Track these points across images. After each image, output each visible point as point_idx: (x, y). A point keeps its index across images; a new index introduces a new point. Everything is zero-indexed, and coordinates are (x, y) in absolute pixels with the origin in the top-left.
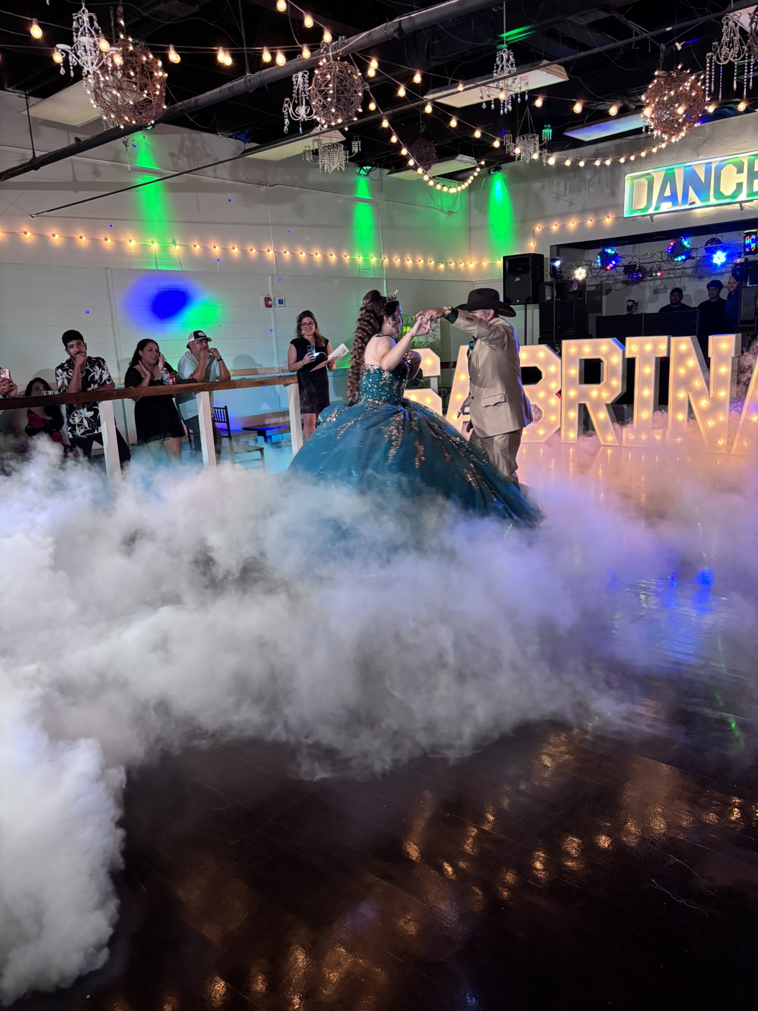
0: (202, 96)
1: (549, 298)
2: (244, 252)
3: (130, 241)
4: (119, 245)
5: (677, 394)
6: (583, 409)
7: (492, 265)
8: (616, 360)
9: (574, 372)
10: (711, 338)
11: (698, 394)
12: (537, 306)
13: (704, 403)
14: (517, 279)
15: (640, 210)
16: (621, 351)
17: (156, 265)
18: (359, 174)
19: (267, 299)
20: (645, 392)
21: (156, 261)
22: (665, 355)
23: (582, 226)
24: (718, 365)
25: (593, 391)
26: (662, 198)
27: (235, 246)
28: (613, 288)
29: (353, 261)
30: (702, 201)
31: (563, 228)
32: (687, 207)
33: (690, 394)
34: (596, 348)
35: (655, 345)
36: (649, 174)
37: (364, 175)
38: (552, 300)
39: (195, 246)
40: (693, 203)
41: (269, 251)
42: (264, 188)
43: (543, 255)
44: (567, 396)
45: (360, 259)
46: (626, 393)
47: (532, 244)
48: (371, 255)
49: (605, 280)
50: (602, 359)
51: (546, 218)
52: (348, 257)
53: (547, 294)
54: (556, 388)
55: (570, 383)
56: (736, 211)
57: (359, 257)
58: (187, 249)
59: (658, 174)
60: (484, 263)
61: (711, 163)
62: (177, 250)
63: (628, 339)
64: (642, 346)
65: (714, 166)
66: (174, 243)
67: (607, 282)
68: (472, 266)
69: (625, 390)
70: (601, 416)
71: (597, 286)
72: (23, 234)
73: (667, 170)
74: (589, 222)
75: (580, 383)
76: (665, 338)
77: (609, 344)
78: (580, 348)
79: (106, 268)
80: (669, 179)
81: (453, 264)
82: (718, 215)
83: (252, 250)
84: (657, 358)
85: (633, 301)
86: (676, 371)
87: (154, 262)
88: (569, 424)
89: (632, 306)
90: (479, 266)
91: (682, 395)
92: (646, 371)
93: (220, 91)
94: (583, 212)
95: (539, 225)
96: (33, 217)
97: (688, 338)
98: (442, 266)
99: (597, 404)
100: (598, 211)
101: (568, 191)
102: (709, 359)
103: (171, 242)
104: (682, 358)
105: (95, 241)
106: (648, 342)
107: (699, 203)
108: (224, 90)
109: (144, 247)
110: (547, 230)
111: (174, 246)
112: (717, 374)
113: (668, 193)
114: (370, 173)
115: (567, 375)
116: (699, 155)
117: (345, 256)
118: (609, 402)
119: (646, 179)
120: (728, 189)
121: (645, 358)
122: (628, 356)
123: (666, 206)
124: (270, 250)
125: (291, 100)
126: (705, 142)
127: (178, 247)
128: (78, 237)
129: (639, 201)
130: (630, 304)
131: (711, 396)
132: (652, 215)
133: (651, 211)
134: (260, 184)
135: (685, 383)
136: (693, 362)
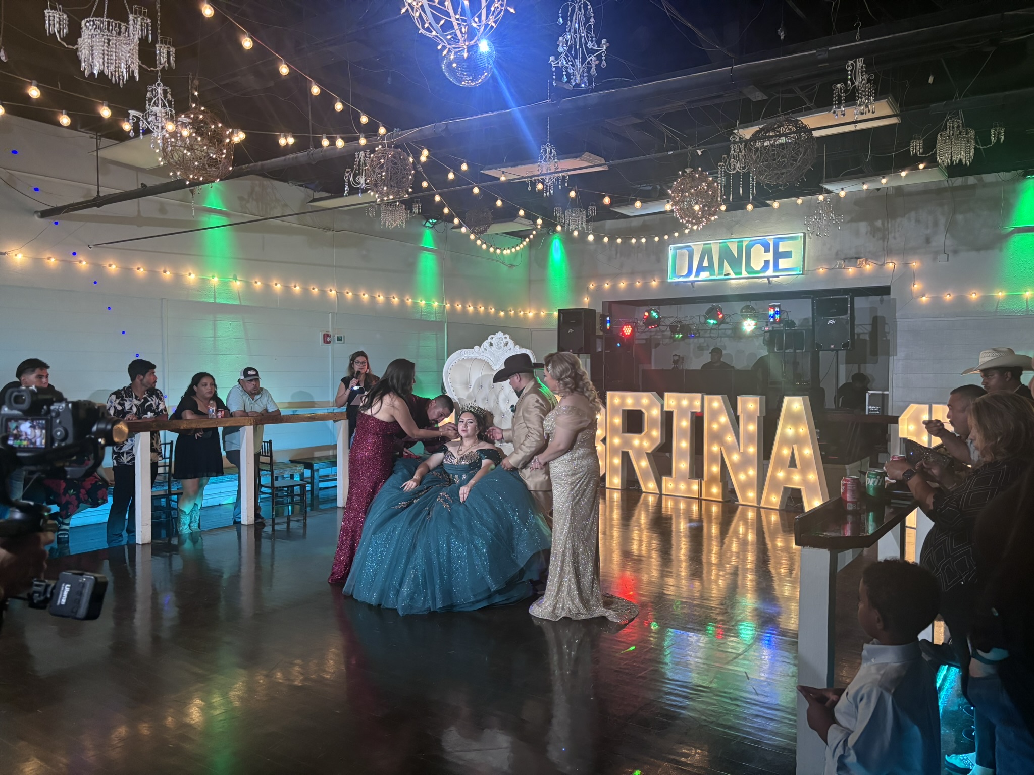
0: (268, 161)
1: (599, 350)
2: (306, 291)
3: (190, 274)
4: (178, 277)
5: (712, 448)
6: (625, 456)
7: (549, 316)
8: (656, 412)
9: (618, 421)
10: (739, 398)
11: (729, 449)
12: (589, 355)
13: (736, 457)
14: (571, 331)
15: (682, 276)
16: (660, 405)
17: (215, 298)
18: (424, 225)
19: (326, 336)
20: (681, 444)
21: (215, 295)
22: (699, 410)
23: (631, 286)
24: (746, 425)
25: (636, 441)
26: (700, 269)
27: (297, 284)
28: (661, 342)
29: (415, 304)
30: (735, 274)
31: (614, 287)
32: (723, 277)
33: (722, 448)
34: (637, 401)
35: (691, 401)
36: (690, 246)
37: (429, 227)
38: (602, 351)
39: (256, 282)
40: (728, 274)
41: (331, 291)
42: (330, 233)
43: (595, 310)
44: (612, 444)
45: (422, 303)
46: (665, 443)
47: (586, 299)
48: (434, 300)
49: (654, 335)
50: (643, 410)
51: (600, 277)
52: (410, 300)
53: (597, 346)
54: (602, 435)
55: (614, 430)
56: (765, 283)
57: (421, 301)
58: (248, 285)
59: (697, 247)
60: (542, 313)
61: (742, 241)
62: (237, 285)
63: (666, 394)
64: (679, 400)
65: (745, 244)
66: (235, 278)
67: (656, 336)
68: (531, 315)
69: (664, 441)
70: (642, 465)
71: (646, 339)
72: (78, 263)
73: (704, 244)
74: (637, 283)
75: (623, 432)
76: (699, 395)
77: (649, 397)
78: (623, 399)
79: (162, 299)
80: (706, 253)
81: (513, 312)
82: (750, 286)
83: (313, 289)
84: (693, 413)
85: (679, 356)
86: (711, 426)
87: (213, 295)
88: (613, 469)
89: (678, 360)
90: (537, 315)
91: (716, 448)
92: (683, 424)
93: (285, 160)
94: (632, 275)
95: (593, 283)
96: (90, 248)
97: (720, 397)
98: (502, 314)
99: (639, 452)
100: (647, 274)
101: (619, 255)
102: (738, 416)
103: (232, 277)
104: (715, 415)
105: (153, 274)
106: (684, 398)
107: (732, 275)
108: (289, 159)
109: (204, 281)
110: (599, 288)
111: (234, 281)
112: (746, 431)
113: (706, 264)
114: (436, 226)
115: (612, 424)
116: (732, 234)
117: (408, 300)
118: (649, 451)
119: (688, 251)
120: (756, 265)
121: (682, 412)
122: (666, 409)
123: (704, 275)
124: (332, 289)
125: (352, 171)
126: (737, 223)
127: (238, 283)
128: (135, 268)
129: (681, 269)
130: (676, 358)
131: (741, 451)
132: (692, 282)
133: (692, 278)
134: (327, 229)
135: (717, 437)
136: (724, 419)
